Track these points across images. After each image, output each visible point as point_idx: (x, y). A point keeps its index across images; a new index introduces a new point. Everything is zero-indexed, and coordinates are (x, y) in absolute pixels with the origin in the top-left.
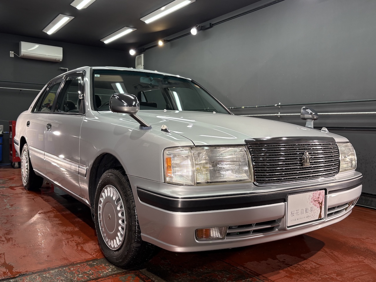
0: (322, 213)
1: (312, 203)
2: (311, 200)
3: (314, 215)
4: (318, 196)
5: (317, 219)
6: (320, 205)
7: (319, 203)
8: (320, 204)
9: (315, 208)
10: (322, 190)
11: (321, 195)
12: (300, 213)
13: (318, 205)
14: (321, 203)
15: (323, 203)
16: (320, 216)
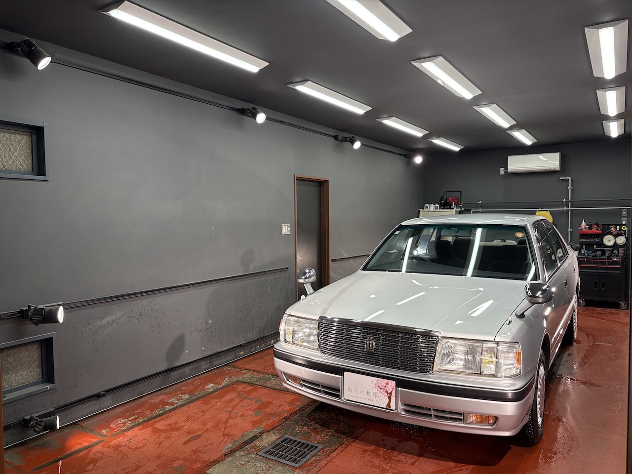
0: (391, 404)
1: (376, 389)
2: (374, 385)
3: (379, 401)
4: (385, 385)
5: (385, 407)
6: (389, 395)
7: (386, 392)
8: (388, 393)
9: (382, 395)
10: (392, 381)
11: (390, 385)
12: (359, 391)
13: (386, 394)
14: (391, 393)
15: (394, 394)
16: (389, 405)
